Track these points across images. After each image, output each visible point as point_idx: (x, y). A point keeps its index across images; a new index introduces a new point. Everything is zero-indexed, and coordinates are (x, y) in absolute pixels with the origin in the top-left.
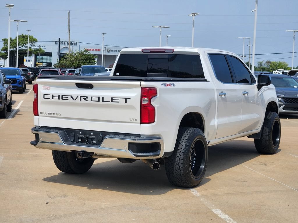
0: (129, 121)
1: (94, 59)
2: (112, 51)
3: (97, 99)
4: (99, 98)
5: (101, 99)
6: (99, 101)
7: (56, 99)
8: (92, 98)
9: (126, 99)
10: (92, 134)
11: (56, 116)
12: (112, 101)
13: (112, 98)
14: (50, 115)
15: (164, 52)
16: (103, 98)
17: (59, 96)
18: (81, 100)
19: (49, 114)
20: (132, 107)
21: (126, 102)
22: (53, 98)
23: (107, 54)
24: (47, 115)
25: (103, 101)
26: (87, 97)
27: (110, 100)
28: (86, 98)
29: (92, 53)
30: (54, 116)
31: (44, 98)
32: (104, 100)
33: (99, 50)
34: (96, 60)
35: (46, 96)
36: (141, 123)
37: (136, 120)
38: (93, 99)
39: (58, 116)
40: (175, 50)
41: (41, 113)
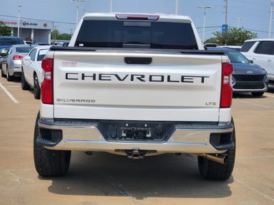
0: (205, 105)
1: (10, 31)
2: (28, 24)
3: (160, 78)
4: (163, 77)
5: (166, 79)
6: (163, 80)
7: (89, 80)
8: (151, 77)
9: (203, 78)
10: (146, 125)
11: (86, 103)
12: (182, 81)
13: (183, 78)
14: (75, 103)
15: (146, 19)
16: (169, 77)
17: (94, 75)
18: (132, 80)
19: (73, 100)
20: (211, 88)
21: (203, 81)
22: (83, 79)
23: (23, 27)
24: (71, 102)
25: (169, 80)
26: (143, 76)
27: (180, 80)
28: (141, 78)
29: (7, 25)
30: (83, 103)
31: (67, 78)
32: (171, 80)
33: (15, 23)
34: (12, 33)
35: (69, 76)
36: (221, 107)
37: (214, 104)
38: (153, 78)
39: (91, 103)
40: (161, 17)
41: (59, 100)
